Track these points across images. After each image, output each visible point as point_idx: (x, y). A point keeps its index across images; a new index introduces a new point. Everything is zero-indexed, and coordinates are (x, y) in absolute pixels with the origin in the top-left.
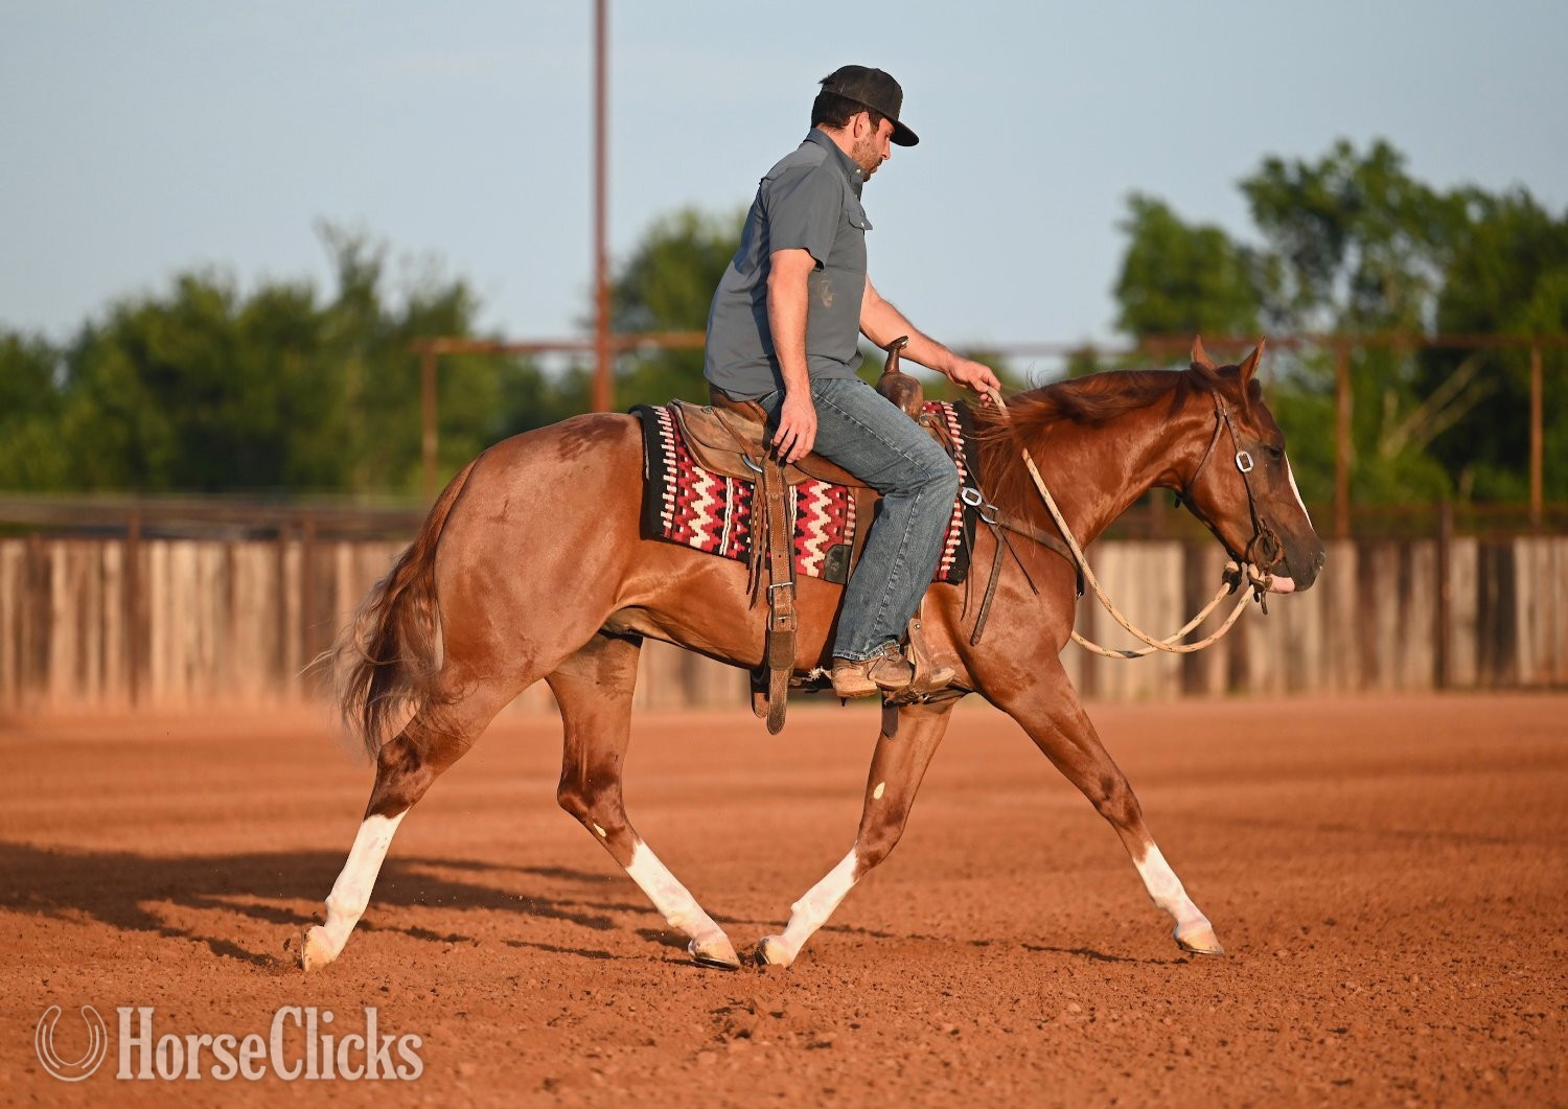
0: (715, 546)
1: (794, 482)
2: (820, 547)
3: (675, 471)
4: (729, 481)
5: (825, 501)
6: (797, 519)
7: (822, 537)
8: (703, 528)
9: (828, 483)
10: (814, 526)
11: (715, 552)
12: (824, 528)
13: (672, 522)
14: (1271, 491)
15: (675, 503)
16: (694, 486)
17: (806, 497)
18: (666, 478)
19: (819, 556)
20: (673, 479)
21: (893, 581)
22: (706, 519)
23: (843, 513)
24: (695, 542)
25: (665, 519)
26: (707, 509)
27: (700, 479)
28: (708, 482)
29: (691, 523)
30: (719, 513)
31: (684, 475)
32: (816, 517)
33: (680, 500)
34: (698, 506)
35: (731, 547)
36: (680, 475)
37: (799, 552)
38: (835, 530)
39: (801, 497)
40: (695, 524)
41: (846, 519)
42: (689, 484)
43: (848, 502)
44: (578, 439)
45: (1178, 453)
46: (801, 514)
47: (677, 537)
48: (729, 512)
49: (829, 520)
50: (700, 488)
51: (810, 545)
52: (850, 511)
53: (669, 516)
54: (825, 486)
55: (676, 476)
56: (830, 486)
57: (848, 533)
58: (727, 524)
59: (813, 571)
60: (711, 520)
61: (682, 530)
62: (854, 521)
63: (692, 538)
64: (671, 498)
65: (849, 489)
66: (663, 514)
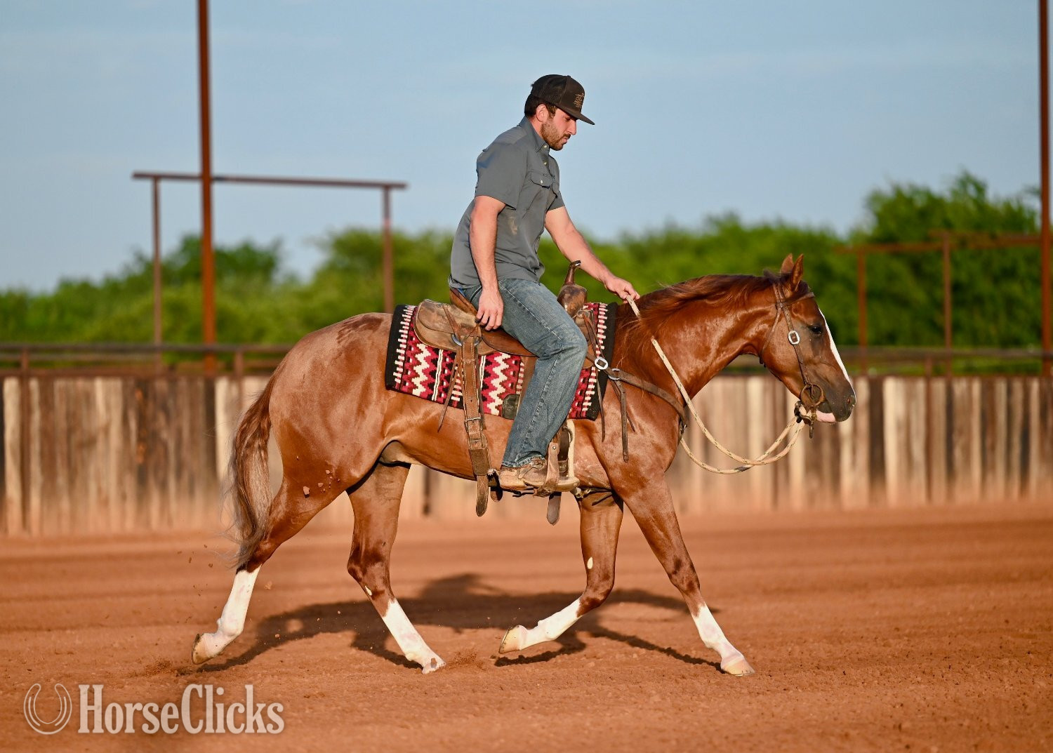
0: (429, 395)
1: (485, 353)
2: (500, 396)
3: (405, 346)
4: (441, 352)
5: (504, 366)
6: (484, 378)
7: (501, 390)
8: (421, 383)
9: (509, 354)
10: (495, 382)
11: (429, 398)
12: (502, 384)
13: (401, 379)
14: (815, 356)
15: (403, 367)
16: (416, 356)
17: (491, 363)
18: (398, 351)
19: (499, 402)
20: (403, 352)
21: (536, 416)
22: (423, 377)
23: (516, 375)
24: (416, 392)
25: (396, 377)
26: (424, 371)
27: (420, 352)
28: (426, 353)
29: (413, 380)
30: (432, 374)
31: (410, 350)
32: (497, 377)
33: (407, 365)
34: (418, 369)
35: (439, 396)
36: (408, 349)
37: (485, 399)
38: (510, 385)
39: (488, 363)
40: (416, 381)
41: (518, 378)
42: (413, 355)
43: (520, 367)
44: (350, 331)
45: (752, 332)
46: (487, 374)
47: (404, 389)
48: (438, 373)
49: (506, 378)
50: (420, 357)
51: (493, 394)
52: (521, 373)
53: (399, 375)
54: (506, 356)
55: (405, 350)
56: (509, 356)
57: (519, 387)
58: (437, 381)
59: (495, 412)
60: (426, 378)
61: (407, 384)
62: (523, 379)
63: (414, 390)
64: (401, 364)
65: (522, 358)
66: (395, 374)
